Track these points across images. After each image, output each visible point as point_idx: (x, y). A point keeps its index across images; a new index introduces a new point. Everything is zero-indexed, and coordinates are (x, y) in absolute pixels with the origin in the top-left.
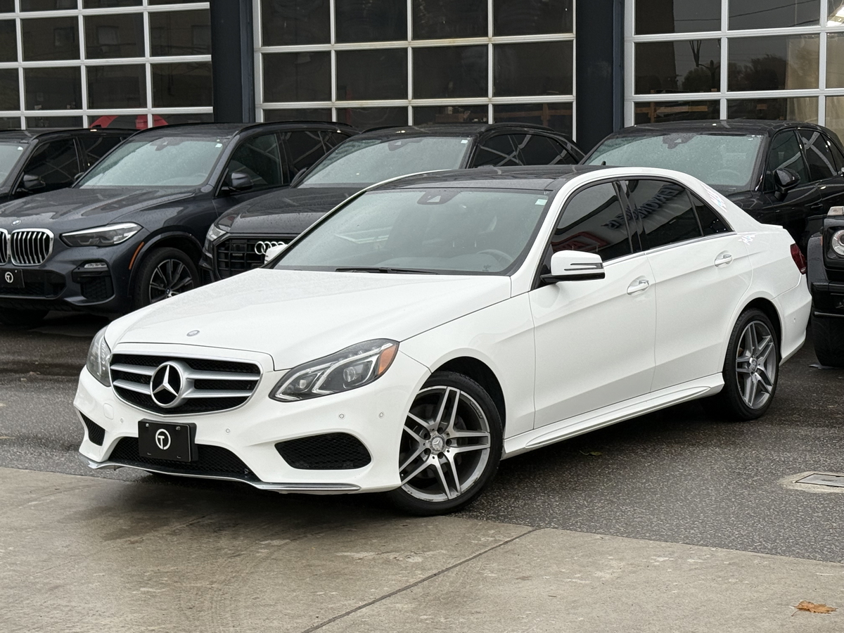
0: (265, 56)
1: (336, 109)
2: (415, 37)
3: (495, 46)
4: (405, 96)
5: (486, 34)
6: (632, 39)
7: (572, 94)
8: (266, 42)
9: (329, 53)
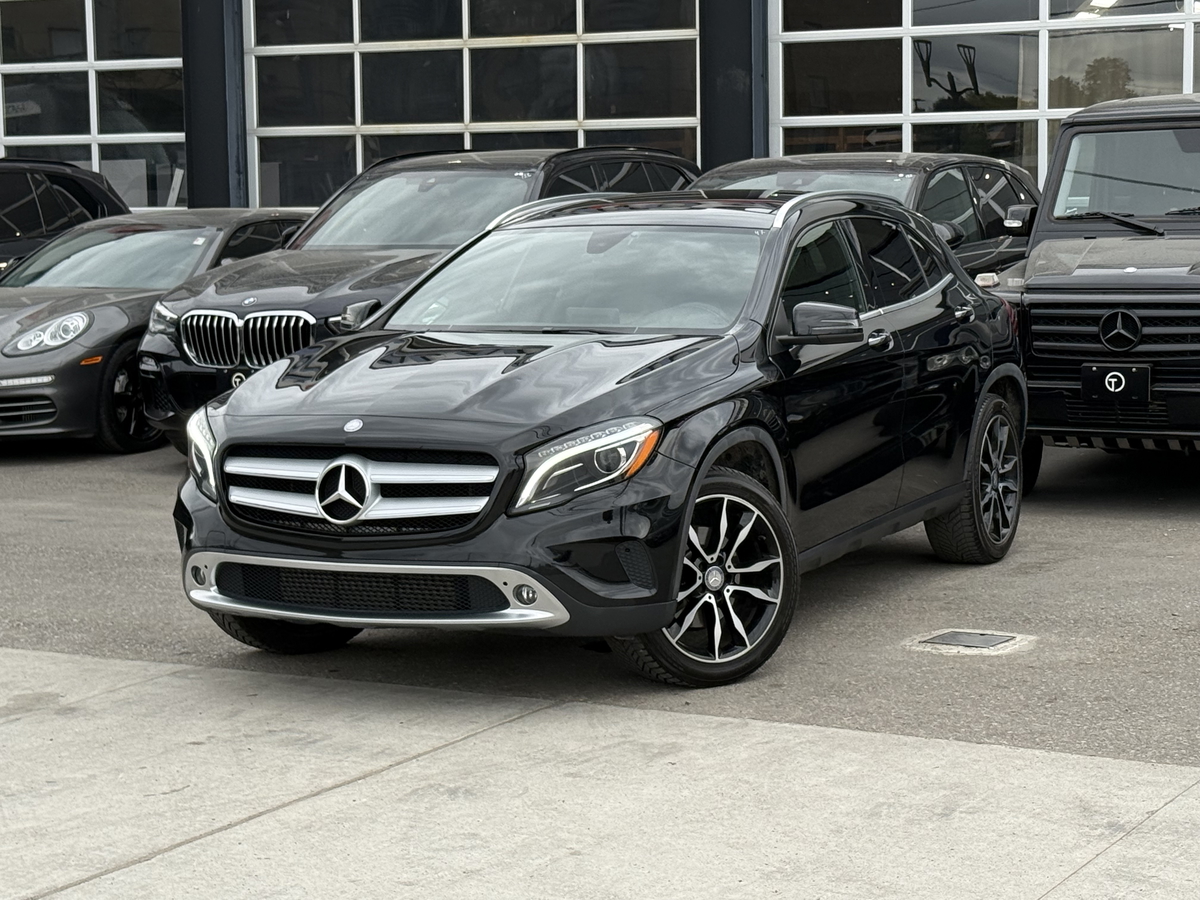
0: (260, 60)
1: (363, 136)
2: (474, 33)
3: (587, 47)
4: (459, 118)
5: (573, 30)
6: (778, 36)
7: (694, 115)
8: (261, 40)
9: (350, 56)
